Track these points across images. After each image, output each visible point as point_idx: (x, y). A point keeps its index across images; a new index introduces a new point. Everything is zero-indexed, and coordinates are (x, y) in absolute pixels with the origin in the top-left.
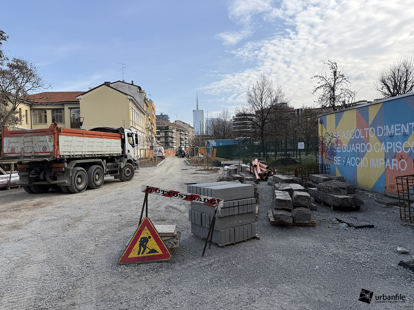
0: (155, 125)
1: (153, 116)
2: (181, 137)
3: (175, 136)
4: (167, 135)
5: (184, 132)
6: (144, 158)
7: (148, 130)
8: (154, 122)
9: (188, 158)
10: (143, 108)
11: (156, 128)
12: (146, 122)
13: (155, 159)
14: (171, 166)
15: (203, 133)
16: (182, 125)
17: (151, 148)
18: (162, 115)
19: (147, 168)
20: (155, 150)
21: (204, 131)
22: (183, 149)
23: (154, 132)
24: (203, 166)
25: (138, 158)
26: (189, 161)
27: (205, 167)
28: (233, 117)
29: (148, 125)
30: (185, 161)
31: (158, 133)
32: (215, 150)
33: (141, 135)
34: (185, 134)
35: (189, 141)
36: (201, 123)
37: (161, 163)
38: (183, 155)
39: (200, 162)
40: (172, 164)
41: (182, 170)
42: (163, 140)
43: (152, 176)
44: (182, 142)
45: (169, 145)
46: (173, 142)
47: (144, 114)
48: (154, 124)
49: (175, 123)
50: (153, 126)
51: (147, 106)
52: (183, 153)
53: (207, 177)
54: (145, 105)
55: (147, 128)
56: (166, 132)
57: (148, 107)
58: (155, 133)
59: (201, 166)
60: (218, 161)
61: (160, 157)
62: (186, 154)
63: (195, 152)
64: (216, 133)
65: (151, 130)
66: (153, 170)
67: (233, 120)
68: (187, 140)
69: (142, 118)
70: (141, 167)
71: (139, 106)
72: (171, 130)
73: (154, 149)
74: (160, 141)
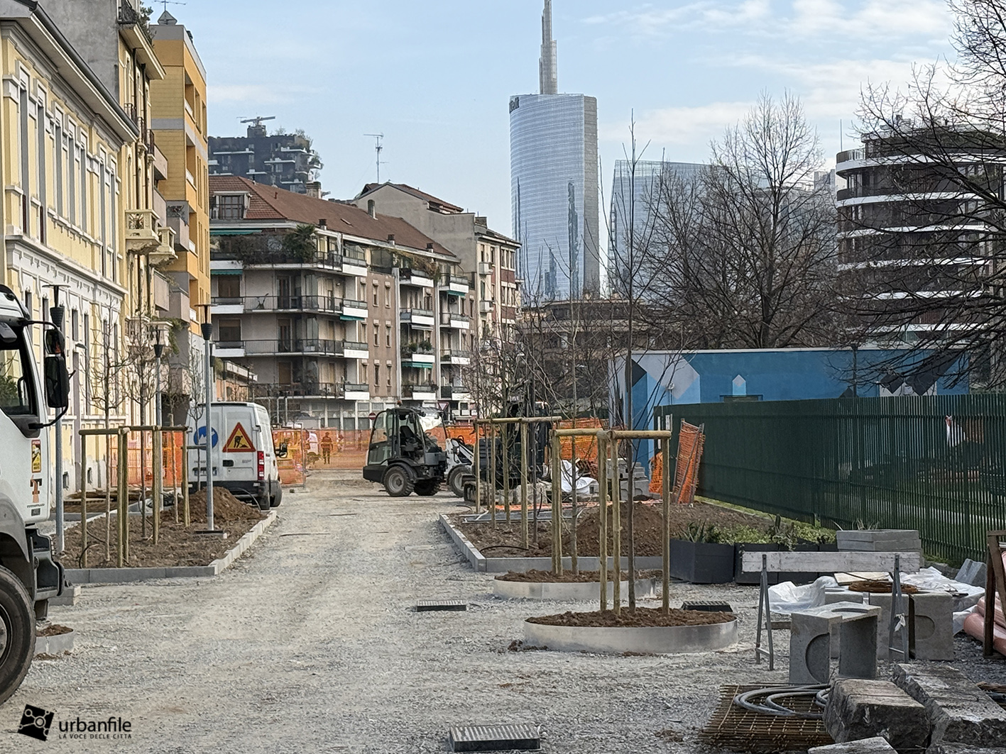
0: (203, 218)
1: (190, 147)
2: (415, 319)
3: (363, 313)
4: (298, 302)
5: (434, 275)
6: (115, 499)
7: (148, 266)
8: (196, 199)
9: (465, 495)
10: (110, 90)
11: (207, 245)
12: (128, 204)
13: (199, 513)
14: (327, 572)
15: (593, 288)
16: (420, 218)
17: (166, 419)
18: (256, 133)
19: (131, 588)
20: (203, 431)
21: (603, 272)
22: (429, 423)
23: (193, 281)
24: (592, 577)
25: (66, 494)
26: (473, 529)
27: (610, 586)
28: (842, 157)
29: (147, 221)
30: (441, 528)
31: (226, 286)
32: (691, 435)
33: (87, 308)
34: (443, 294)
35: (475, 353)
36: (579, 204)
37: (249, 540)
38: (429, 473)
39: (567, 542)
40: (338, 550)
41: (421, 609)
42: (264, 341)
43: (173, 668)
44: (417, 358)
45: (316, 382)
46: (346, 363)
47: (119, 139)
48: (193, 214)
49: (363, 204)
50: (184, 230)
51: (142, 67)
52: (427, 458)
53: (628, 686)
54: (122, 65)
55: (137, 247)
56: (289, 281)
57: (147, 78)
58: (205, 284)
59: (574, 576)
60: (713, 539)
61: (237, 488)
62: (452, 462)
63: (530, 455)
64: (703, 293)
65: (172, 269)
66: (184, 609)
67: (841, 184)
68: (461, 345)
69: (96, 168)
70: (87, 580)
71: (80, 74)
72: (330, 261)
73: (190, 422)
74: (239, 353)
